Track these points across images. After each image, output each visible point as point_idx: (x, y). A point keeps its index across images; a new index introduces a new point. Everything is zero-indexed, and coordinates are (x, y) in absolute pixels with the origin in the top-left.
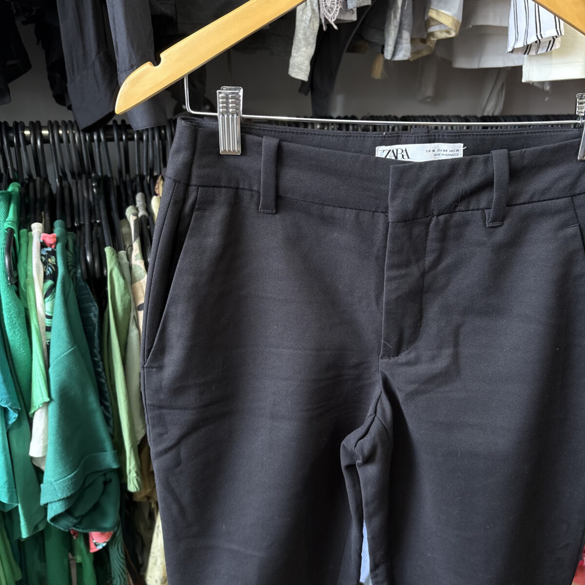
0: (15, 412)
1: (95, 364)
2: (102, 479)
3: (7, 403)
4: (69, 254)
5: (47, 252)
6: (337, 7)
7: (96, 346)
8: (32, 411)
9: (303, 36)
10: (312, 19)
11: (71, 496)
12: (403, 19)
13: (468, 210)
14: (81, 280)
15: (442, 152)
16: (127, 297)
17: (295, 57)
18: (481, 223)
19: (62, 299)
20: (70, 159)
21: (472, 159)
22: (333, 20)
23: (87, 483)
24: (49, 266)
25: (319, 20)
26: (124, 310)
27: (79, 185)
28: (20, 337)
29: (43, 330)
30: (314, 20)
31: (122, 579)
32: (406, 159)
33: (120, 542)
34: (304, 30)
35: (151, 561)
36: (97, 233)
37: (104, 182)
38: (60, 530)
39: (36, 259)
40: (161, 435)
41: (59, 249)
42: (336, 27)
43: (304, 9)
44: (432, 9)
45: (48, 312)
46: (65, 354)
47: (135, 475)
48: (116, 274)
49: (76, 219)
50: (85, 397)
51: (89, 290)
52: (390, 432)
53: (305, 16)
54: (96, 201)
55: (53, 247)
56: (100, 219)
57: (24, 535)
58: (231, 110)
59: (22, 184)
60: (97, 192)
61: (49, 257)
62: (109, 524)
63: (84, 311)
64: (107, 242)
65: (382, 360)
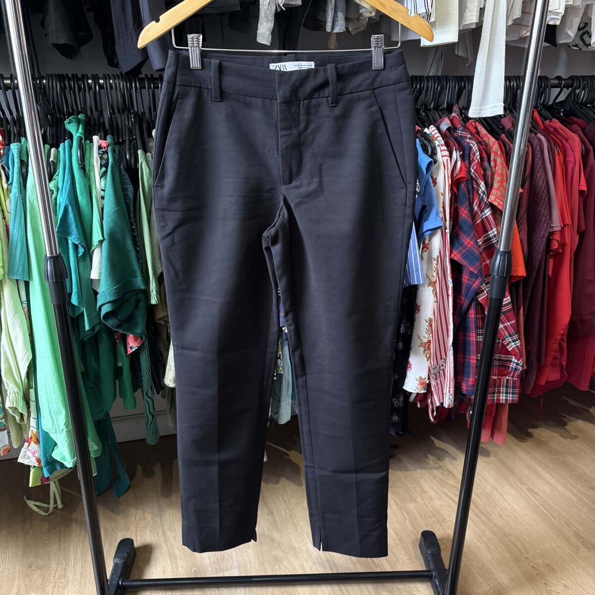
0: (82, 248)
1: (131, 224)
2: (135, 297)
3: (78, 240)
4: (116, 155)
5: (102, 151)
7: (132, 212)
8: (93, 249)
9: (264, 15)
10: (270, 4)
11: (115, 300)
13: (319, 98)
14: (123, 171)
15: (304, 66)
17: (260, 29)
18: (327, 105)
19: (111, 176)
20: (116, 98)
21: (318, 69)
22: (282, 4)
23: (127, 297)
24: (104, 160)
25: (275, 5)
26: (149, 188)
27: (123, 117)
28: (86, 201)
29: (99, 198)
30: (272, 5)
31: (148, 376)
32: (285, 70)
33: (147, 349)
34: (265, 11)
35: (168, 367)
36: (133, 144)
37: (139, 118)
39: (96, 155)
40: (164, 227)
41: (110, 148)
42: (284, 9)
45: (103, 187)
46: (112, 211)
47: (155, 293)
48: (144, 165)
49: (121, 137)
50: (125, 240)
51: (128, 177)
54: (133, 126)
55: (106, 149)
56: (136, 135)
57: (87, 328)
58: (195, 45)
59: (86, 115)
60: (134, 120)
61: (104, 154)
62: (139, 330)
63: (124, 190)
64: (139, 147)
65: (282, 187)
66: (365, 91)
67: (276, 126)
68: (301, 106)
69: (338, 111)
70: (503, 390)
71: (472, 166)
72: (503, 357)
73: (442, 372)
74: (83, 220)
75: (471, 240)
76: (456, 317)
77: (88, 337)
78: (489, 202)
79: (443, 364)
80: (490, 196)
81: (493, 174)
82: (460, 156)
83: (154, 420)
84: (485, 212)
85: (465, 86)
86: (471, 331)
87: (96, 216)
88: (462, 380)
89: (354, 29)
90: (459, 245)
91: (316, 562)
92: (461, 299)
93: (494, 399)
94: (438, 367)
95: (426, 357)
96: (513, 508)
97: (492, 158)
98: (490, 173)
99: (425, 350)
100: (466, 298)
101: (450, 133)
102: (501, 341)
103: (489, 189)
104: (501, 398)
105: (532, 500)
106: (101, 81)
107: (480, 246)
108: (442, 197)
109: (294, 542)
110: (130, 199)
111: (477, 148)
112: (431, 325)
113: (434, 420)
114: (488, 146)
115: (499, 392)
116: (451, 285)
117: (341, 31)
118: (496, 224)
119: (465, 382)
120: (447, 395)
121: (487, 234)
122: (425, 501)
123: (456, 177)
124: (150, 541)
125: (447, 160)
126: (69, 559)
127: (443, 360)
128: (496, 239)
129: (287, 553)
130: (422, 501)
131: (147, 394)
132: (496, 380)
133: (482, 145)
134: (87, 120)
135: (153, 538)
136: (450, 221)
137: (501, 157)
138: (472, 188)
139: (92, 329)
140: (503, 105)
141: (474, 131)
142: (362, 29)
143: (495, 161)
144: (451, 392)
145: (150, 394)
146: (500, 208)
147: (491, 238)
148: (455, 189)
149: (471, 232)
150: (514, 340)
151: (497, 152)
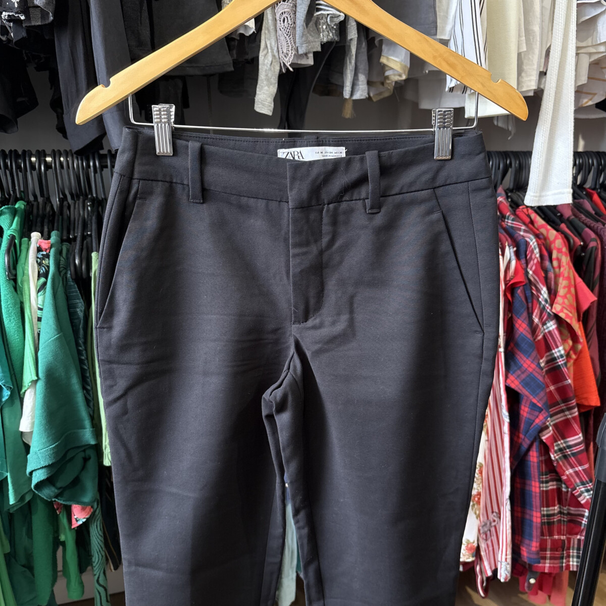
0: (8, 390)
1: (79, 353)
2: (82, 455)
3: (1, 381)
4: (62, 259)
5: (42, 255)
6: (292, 53)
7: (81, 337)
8: (23, 391)
9: (265, 77)
10: (273, 63)
11: (52, 464)
12: (359, 64)
13: (352, 200)
14: (71, 280)
15: (329, 154)
17: (259, 94)
18: (363, 211)
19: (52, 291)
20: (69, 181)
21: (351, 158)
22: (289, 64)
23: (69, 456)
24: (43, 266)
25: (279, 64)
27: (77, 206)
28: (15, 324)
29: (35, 320)
30: (275, 64)
31: (100, 555)
32: (301, 159)
33: (99, 520)
34: (266, 72)
36: (87, 243)
38: (43, 498)
39: (32, 260)
40: (111, 387)
41: (53, 250)
42: (291, 69)
43: (265, 55)
44: (383, 56)
45: (40, 305)
46: (52, 339)
47: (110, 451)
49: (72, 232)
50: (69, 378)
51: (77, 289)
52: (300, 385)
53: (266, 61)
54: (90, 217)
55: (48, 251)
56: (91, 231)
57: (12, 501)
58: (163, 120)
59: (28, 202)
60: (91, 209)
61: (44, 259)
62: (87, 498)
63: (71, 308)
64: (94, 249)
65: (293, 326)
66: (422, 190)
67: (286, 240)
68: (324, 212)
69: (379, 220)
70: (573, 553)
71: (529, 266)
72: (573, 510)
73: (493, 529)
74: (10, 350)
77: (15, 509)
78: (553, 313)
79: (494, 519)
80: (554, 305)
81: (557, 276)
82: (514, 252)
84: (548, 325)
85: (511, 163)
86: (533, 479)
87: (29, 347)
88: (521, 542)
89: (377, 94)
90: (516, 368)
92: (518, 437)
93: (563, 566)
94: (488, 523)
95: (476, 513)
97: (554, 255)
98: (553, 276)
99: (473, 505)
100: (525, 436)
102: (570, 490)
103: (552, 296)
104: (571, 563)
107: (542, 369)
110: (79, 318)
111: (535, 243)
112: (480, 472)
113: (484, 594)
114: (548, 241)
115: (568, 556)
116: (506, 420)
117: (362, 98)
118: (562, 340)
119: (526, 546)
120: (503, 563)
121: (551, 352)
123: (510, 281)
127: (495, 514)
128: (563, 360)
131: (98, 581)
132: (564, 540)
133: (540, 239)
134: (28, 208)
136: (504, 336)
137: (566, 255)
138: (530, 294)
139: (21, 499)
140: (571, 191)
141: (528, 220)
142: (386, 94)
143: (559, 260)
144: (508, 560)
145: (101, 582)
146: (568, 321)
147: (555, 358)
148: (509, 296)
149: (532, 352)
150: (588, 489)
151: (561, 249)
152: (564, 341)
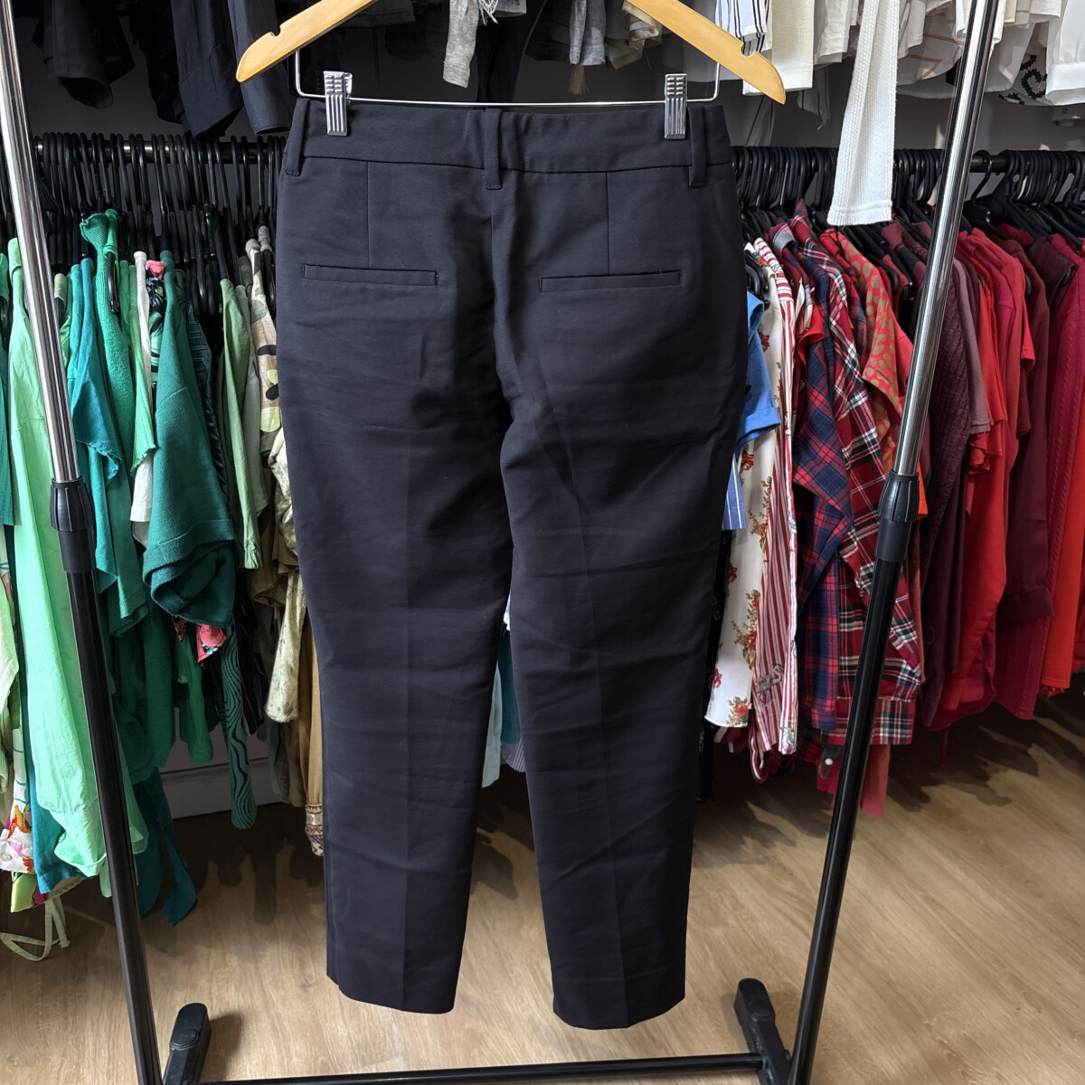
0: (115, 463)
1: (208, 418)
2: (214, 556)
3: (107, 449)
5: (154, 281)
7: (209, 396)
8: (135, 466)
9: (458, 32)
10: (469, 11)
11: (178, 561)
12: (591, 13)
14: (193, 318)
16: (245, 335)
17: (449, 57)
20: (177, 182)
22: (492, 12)
23: (198, 555)
24: (156, 297)
25: (478, 12)
26: (242, 351)
27: (188, 217)
29: (148, 370)
30: (472, 12)
33: (235, 653)
34: (459, 24)
36: (211, 268)
37: (220, 218)
38: (164, 613)
39: (141, 289)
41: (167, 276)
42: (495, 20)
45: (154, 349)
46: (174, 394)
47: (253, 548)
48: (233, 309)
49: (186, 254)
50: (196, 449)
51: (201, 330)
53: (460, 7)
54: (210, 234)
55: (160, 277)
56: (215, 251)
57: (124, 613)
59: (119, 212)
60: (211, 223)
61: (156, 288)
62: (221, 617)
63: (195, 354)
64: (222, 275)
70: (884, 720)
71: (832, 314)
73: (774, 688)
74: (118, 410)
75: (830, 449)
76: (801, 588)
77: (124, 630)
78: (863, 380)
79: (778, 673)
80: (866, 370)
81: (871, 329)
82: (812, 294)
83: (247, 783)
84: (857, 397)
85: (817, 166)
86: (830, 615)
87: (141, 403)
88: (813, 703)
89: (620, 59)
90: (808, 459)
91: (548, 1041)
92: (811, 557)
94: (768, 680)
95: (748, 661)
96: (900, 933)
97: (869, 299)
98: (865, 327)
99: (745, 650)
100: (820, 554)
101: (792, 253)
103: (863, 356)
104: (881, 735)
105: (933, 918)
106: (148, 148)
107: (846, 461)
108: (779, 371)
109: (506, 1003)
110: (205, 370)
111: (842, 281)
112: (756, 604)
113: (760, 775)
114: (861, 278)
115: (878, 725)
116: (794, 531)
117: (596, 63)
118: (875, 420)
119: (817, 707)
120: (786, 730)
121: (860, 438)
122: (742, 923)
123: (803, 334)
124: (236, 1007)
125: (788, 302)
126: (83, 1044)
128: (875, 448)
129: (493, 1025)
130: (736, 924)
131: (234, 735)
133: (850, 275)
134: (121, 220)
135: (242, 1001)
136: (793, 414)
137: (885, 299)
138: (832, 353)
139: (134, 614)
140: (891, 203)
141: (835, 249)
142: (633, 59)
143: (875, 305)
144: (792, 725)
145: (238, 735)
146: (884, 390)
147: (865, 444)
148: (802, 357)
149: (831, 434)
150: (907, 630)
151: (878, 289)
152: (877, 422)
